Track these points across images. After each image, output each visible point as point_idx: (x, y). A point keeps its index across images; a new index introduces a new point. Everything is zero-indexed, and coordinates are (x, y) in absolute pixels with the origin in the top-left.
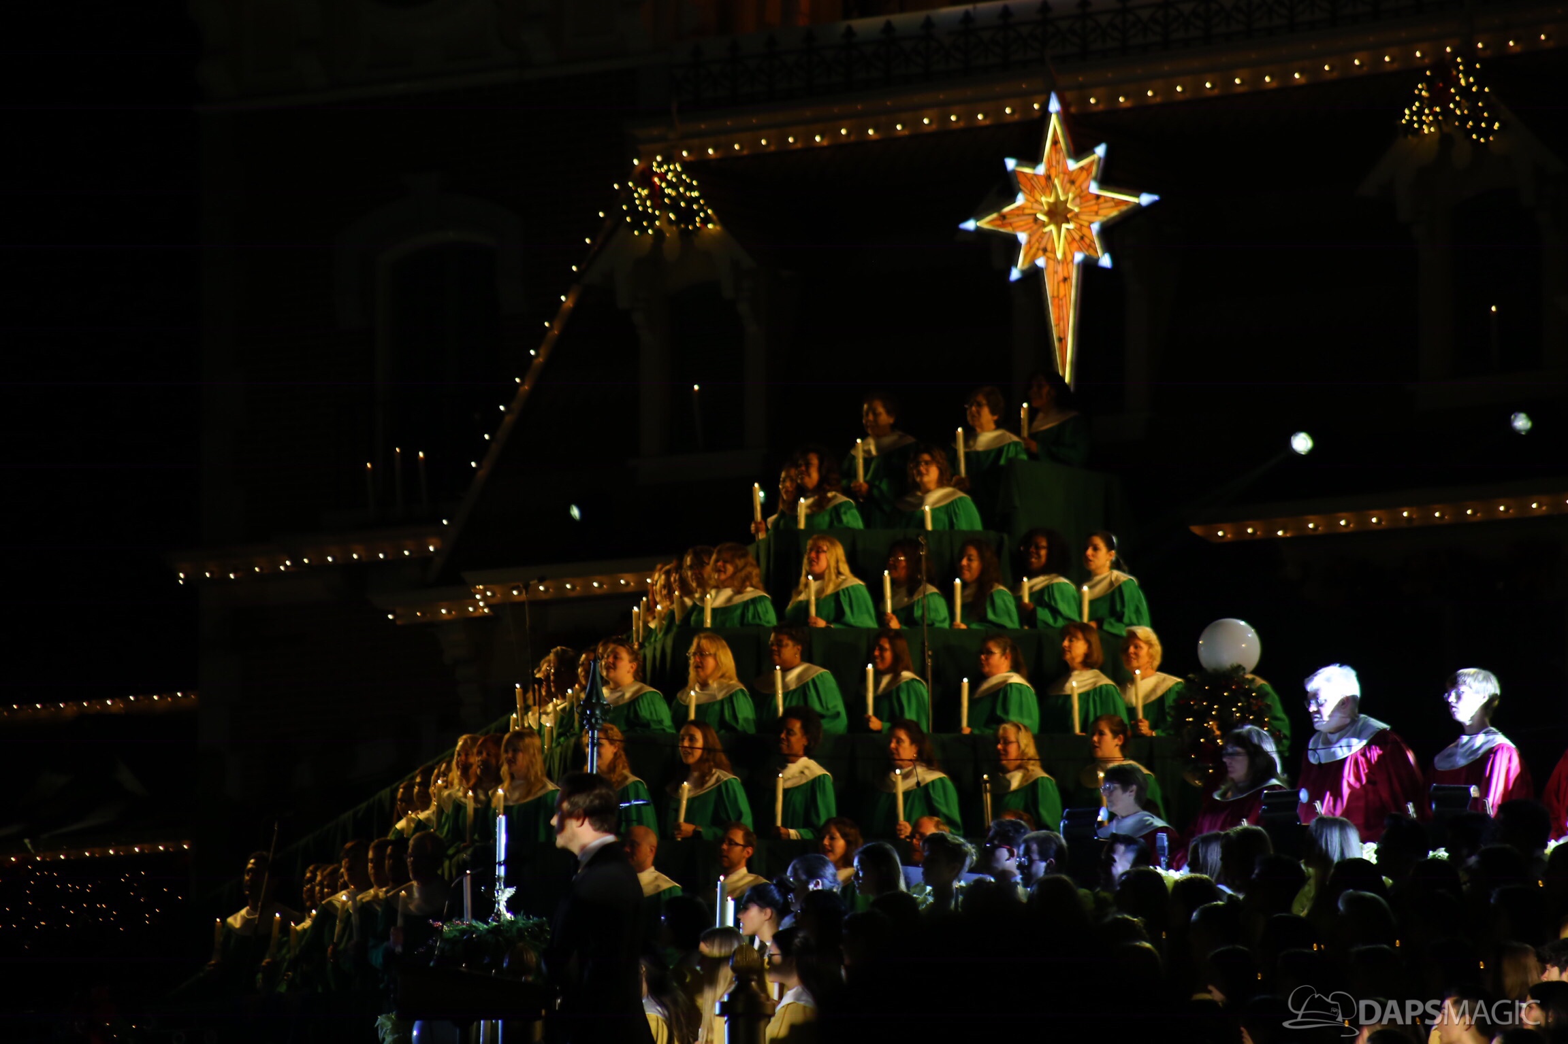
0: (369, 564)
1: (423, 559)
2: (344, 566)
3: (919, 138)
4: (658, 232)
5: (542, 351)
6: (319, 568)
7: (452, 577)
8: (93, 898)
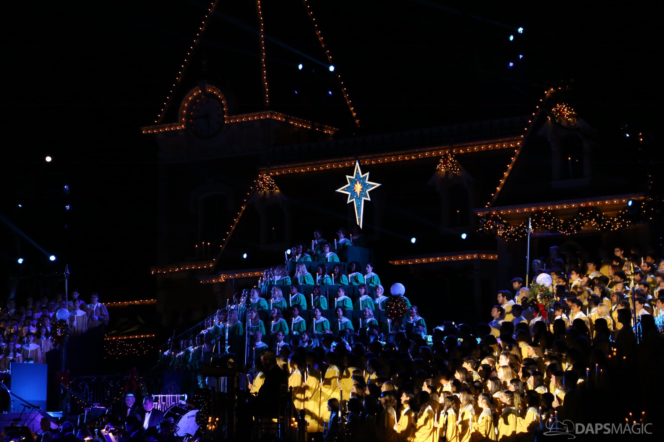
0: (196, 270)
1: (209, 269)
2: (191, 270)
4: (265, 192)
5: (237, 219)
6: (185, 270)
7: (216, 273)
8: (132, 348)
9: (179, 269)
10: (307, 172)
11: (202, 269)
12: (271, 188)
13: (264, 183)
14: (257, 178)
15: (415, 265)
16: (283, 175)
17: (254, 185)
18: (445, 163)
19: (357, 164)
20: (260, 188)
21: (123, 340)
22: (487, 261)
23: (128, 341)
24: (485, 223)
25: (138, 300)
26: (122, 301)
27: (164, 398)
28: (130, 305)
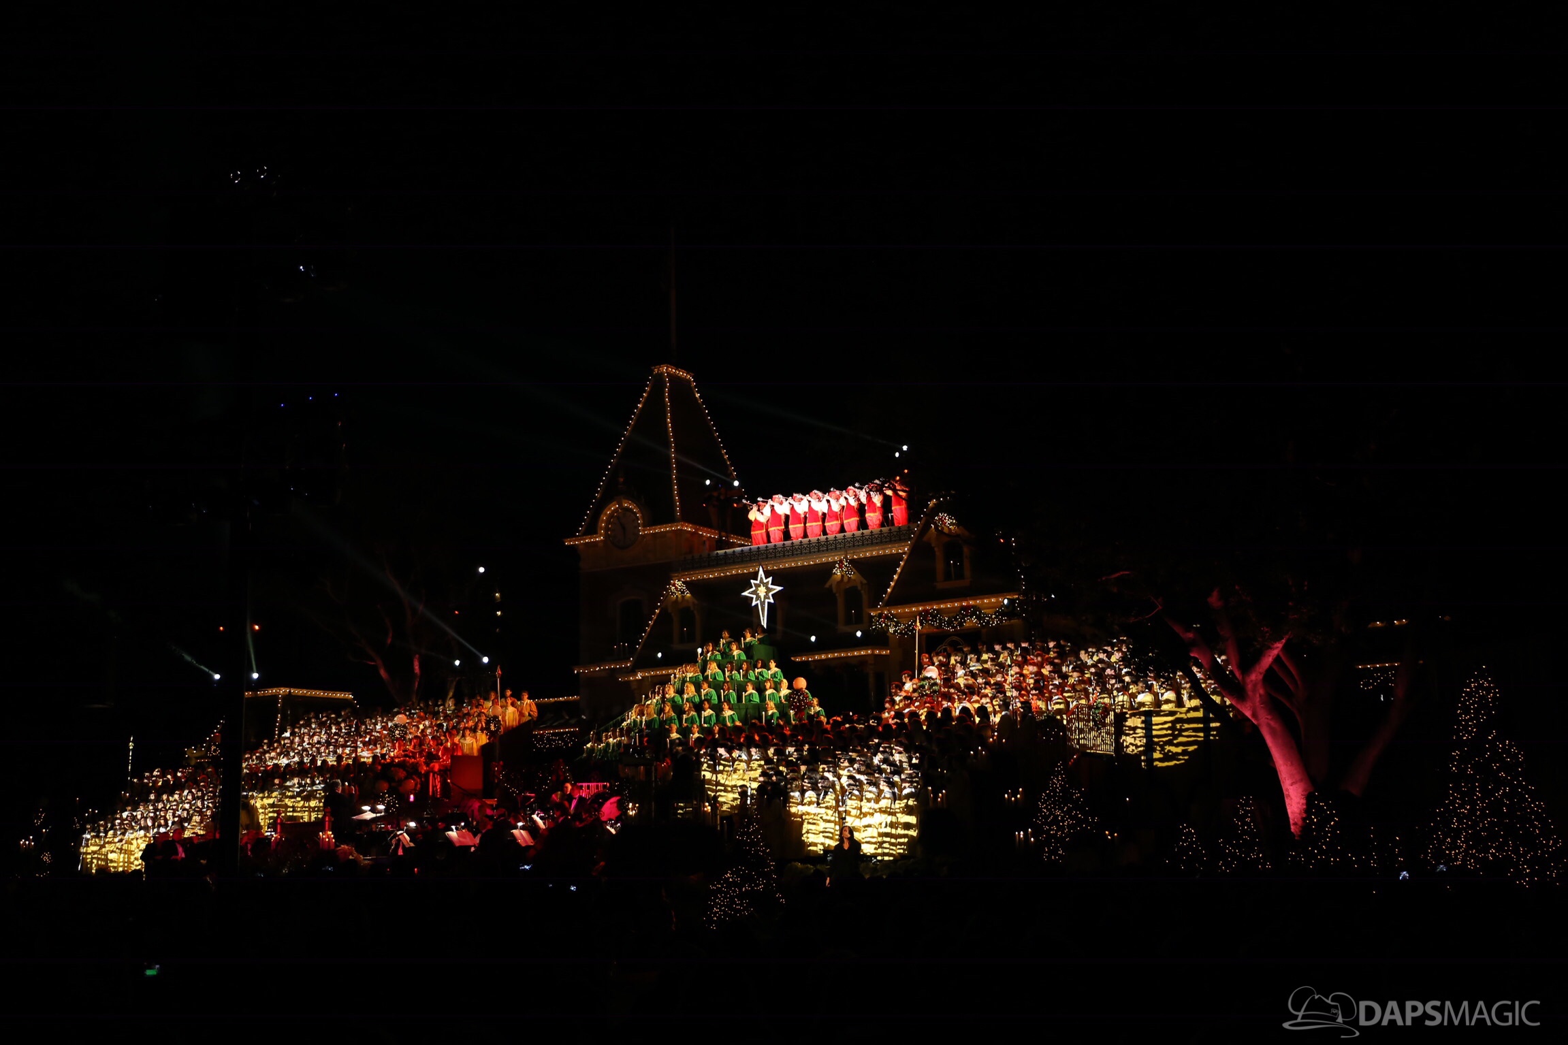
0: (615, 669)
1: (627, 667)
2: (610, 669)
3: (732, 575)
4: (677, 597)
5: (652, 622)
6: (605, 669)
7: (633, 671)
8: (558, 740)
9: (600, 668)
10: (715, 578)
11: (621, 668)
12: (683, 592)
13: (676, 588)
14: (670, 584)
15: (815, 661)
16: (694, 580)
17: (667, 590)
18: (841, 567)
19: (761, 569)
20: (673, 593)
21: (550, 733)
22: (880, 655)
23: (553, 734)
24: (878, 621)
25: (563, 697)
26: (548, 698)
27: (588, 787)
28: (556, 701)
